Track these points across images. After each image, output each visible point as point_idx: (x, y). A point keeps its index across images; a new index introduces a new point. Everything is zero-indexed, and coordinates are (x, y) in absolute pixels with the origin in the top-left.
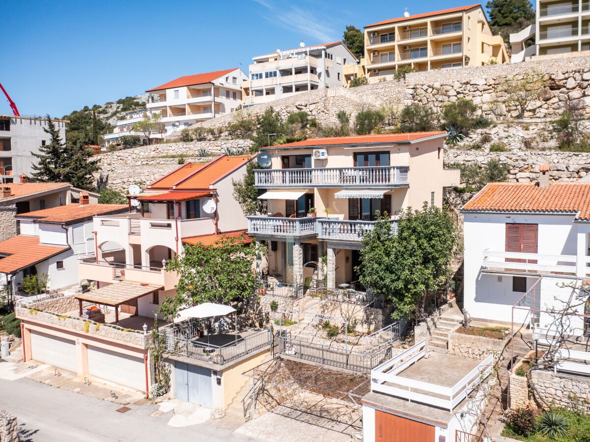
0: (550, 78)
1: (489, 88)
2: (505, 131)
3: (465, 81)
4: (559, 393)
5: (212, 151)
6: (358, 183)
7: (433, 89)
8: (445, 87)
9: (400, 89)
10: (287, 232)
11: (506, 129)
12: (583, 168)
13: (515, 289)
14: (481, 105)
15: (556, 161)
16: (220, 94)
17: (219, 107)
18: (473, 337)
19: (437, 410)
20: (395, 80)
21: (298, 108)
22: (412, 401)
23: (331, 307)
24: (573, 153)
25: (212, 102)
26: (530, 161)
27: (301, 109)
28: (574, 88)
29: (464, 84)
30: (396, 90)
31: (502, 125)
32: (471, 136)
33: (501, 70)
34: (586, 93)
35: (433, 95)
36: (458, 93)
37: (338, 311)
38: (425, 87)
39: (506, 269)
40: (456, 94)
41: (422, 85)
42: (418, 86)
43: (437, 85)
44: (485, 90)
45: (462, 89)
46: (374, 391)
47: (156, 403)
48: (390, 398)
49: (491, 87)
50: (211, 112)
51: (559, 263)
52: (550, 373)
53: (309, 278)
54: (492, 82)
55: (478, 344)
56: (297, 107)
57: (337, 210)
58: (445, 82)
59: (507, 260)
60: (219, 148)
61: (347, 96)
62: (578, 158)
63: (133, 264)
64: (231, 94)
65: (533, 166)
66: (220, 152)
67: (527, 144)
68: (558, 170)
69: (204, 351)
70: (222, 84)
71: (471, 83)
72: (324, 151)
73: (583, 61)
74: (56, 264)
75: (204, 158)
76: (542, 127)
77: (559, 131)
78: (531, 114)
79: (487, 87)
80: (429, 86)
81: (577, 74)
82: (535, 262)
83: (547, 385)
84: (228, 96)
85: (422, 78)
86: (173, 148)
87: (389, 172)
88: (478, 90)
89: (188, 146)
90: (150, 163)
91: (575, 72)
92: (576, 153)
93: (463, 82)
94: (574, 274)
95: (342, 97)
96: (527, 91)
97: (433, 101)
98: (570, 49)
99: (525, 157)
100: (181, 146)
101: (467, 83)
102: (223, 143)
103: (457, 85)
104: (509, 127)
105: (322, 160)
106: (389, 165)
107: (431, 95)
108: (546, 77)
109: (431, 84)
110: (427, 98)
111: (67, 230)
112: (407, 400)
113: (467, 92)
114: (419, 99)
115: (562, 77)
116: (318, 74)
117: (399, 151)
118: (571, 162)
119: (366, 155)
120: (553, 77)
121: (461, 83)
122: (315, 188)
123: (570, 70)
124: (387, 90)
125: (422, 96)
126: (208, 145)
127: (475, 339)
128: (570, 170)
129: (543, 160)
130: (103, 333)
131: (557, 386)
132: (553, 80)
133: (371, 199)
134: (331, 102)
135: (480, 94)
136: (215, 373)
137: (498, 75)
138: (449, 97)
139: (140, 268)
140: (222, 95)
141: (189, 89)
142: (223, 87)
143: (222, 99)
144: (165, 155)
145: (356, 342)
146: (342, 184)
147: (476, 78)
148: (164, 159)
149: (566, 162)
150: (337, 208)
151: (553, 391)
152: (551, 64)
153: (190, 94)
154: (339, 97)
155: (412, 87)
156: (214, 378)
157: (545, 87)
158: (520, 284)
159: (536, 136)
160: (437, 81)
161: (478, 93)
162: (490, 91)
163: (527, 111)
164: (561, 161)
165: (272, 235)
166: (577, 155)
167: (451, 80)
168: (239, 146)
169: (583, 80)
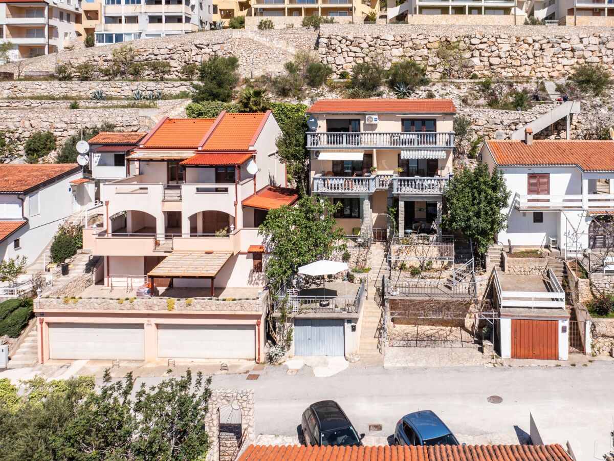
0: (446, 40)
1: (396, 43)
2: (442, 89)
3: (376, 36)
4: (607, 286)
5: (108, 93)
6: (416, 145)
7: (347, 40)
8: (358, 39)
9: (309, 36)
10: (348, 189)
11: (443, 88)
12: (513, 123)
13: (535, 221)
14: (391, 58)
15: (493, 117)
16: (53, 15)
17: (53, 32)
18: (524, 259)
19: (553, 310)
20: (305, 28)
21: (198, 47)
22: (535, 308)
23: (406, 251)
24: (504, 111)
25: (45, 24)
26: (474, 117)
27: (201, 49)
28: (464, 50)
29: (376, 38)
30: (306, 37)
31: (439, 84)
32: (417, 92)
33: (406, 29)
34: (474, 55)
35: (347, 46)
36: (370, 46)
37: (413, 254)
38: (339, 38)
39: (529, 207)
40: (368, 46)
41: (336, 36)
42: (332, 37)
43: (351, 37)
44: (393, 45)
45: (373, 42)
46: (504, 307)
47: (280, 364)
48: (518, 309)
49: (398, 43)
50: (44, 37)
51: (564, 200)
52: (601, 273)
53: (357, 228)
54: (400, 39)
55: (528, 264)
56: (196, 46)
57: (386, 167)
58: (358, 35)
59: (529, 201)
60: (119, 90)
61: (255, 39)
62: (509, 115)
63: (164, 233)
64: (65, 16)
65: (477, 120)
66: (119, 94)
67: (465, 101)
68: (495, 124)
69: (321, 305)
70: (56, 4)
71: (382, 38)
72: (376, 117)
73: (470, 29)
74: (13, 243)
75: (105, 102)
76: (470, 87)
77: (483, 91)
78: (432, 68)
79: (395, 43)
80: (343, 38)
81: (466, 39)
82: (548, 201)
83: (600, 282)
84: (61, 18)
85: (336, 29)
86: (43, 87)
87: (436, 137)
88: (388, 44)
89: (68, 85)
90: (13, 105)
91: (465, 37)
92: (507, 111)
93: (374, 36)
94: (581, 207)
95: (250, 39)
96: (429, 49)
97: (347, 51)
98: (440, 11)
99: (469, 113)
100: (57, 85)
101: (378, 38)
102: (124, 84)
103: (369, 39)
104: (445, 85)
105: (372, 125)
106: (436, 131)
107: (345, 45)
108: (444, 39)
109: (345, 35)
110: (341, 49)
111: (23, 200)
112: (531, 308)
113: (378, 45)
114: (333, 48)
115: (455, 40)
116: (190, 6)
117: (444, 119)
118: (503, 118)
119: (413, 121)
120: (449, 39)
121: (372, 37)
122: (375, 150)
123: (461, 35)
124: (296, 36)
125: (337, 45)
126: (101, 85)
127: (526, 260)
128: (504, 124)
129: (483, 116)
130: (198, 307)
131: (606, 281)
132: (449, 41)
133: (418, 159)
134: (237, 43)
135: (390, 48)
136: (349, 321)
137: (404, 33)
138: (362, 49)
139: (181, 236)
140: (56, 17)
141: (8, 6)
142: (56, 7)
143: (55, 22)
144: (30, 95)
145: (438, 276)
146: (392, 146)
147: (386, 34)
148: (38, 101)
149: (500, 117)
150: (386, 165)
151: (604, 285)
152: (446, 29)
153: (9, 13)
154: (245, 39)
155: (326, 37)
156: (348, 326)
157: (443, 47)
158: (538, 217)
159: (467, 94)
160: (350, 33)
161: (387, 47)
162: (398, 46)
163: (429, 66)
164: (496, 116)
165: (343, 193)
166: (507, 113)
167: (363, 34)
168: (148, 89)
169: (471, 44)
